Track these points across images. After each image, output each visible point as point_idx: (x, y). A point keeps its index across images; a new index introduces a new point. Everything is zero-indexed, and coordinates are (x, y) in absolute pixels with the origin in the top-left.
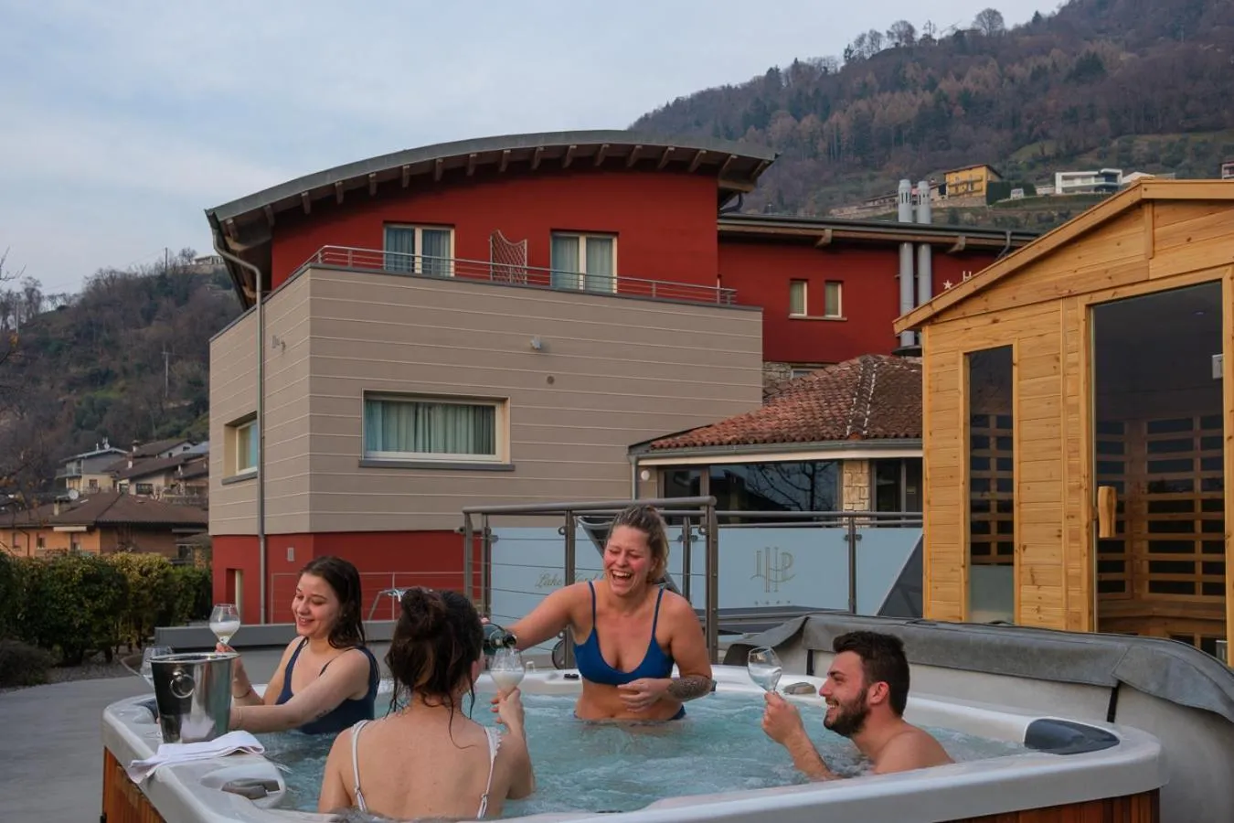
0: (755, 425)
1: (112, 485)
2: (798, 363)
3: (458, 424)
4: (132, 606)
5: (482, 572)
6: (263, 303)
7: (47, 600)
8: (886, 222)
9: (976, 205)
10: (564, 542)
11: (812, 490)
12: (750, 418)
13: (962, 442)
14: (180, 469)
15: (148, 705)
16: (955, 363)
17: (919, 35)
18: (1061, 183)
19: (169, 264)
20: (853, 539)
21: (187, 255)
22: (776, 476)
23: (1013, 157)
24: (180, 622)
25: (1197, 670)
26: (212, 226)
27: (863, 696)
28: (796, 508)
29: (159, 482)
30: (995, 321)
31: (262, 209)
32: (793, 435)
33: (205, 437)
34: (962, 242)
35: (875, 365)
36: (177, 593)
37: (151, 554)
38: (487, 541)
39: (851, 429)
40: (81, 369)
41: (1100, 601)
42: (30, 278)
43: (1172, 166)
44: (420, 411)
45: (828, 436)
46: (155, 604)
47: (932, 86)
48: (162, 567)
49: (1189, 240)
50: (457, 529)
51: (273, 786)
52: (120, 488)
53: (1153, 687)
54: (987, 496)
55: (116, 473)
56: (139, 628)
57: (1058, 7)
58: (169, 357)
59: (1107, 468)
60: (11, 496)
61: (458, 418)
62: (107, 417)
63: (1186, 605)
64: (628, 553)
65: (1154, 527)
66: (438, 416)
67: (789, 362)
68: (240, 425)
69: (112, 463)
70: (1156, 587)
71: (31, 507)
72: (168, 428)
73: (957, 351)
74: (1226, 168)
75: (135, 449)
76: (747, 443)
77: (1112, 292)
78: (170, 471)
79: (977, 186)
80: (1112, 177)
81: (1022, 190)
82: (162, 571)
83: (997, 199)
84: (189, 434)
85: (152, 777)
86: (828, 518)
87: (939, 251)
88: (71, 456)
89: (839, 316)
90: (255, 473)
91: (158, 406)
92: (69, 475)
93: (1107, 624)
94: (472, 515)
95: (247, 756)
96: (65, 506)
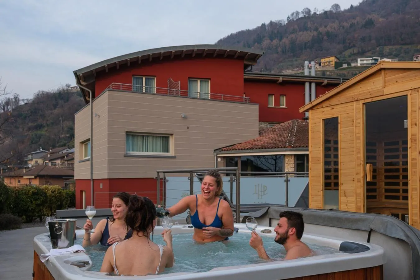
0: (256, 143)
1: (43, 162)
2: (271, 122)
3: (157, 143)
4: (49, 203)
5: (163, 192)
6: (92, 102)
7: (21, 200)
8: (300, 75)
9: (331, 69)
10: (190, 182)
11: (275, 165)
12: (255, 141)
13: (322, 149)
14: (65, 157)
15: (48, 236)
16: (320, 123)
17: (312, 13)
18: (359, 62)
19: (62, 89)
20: (287, 181)
21: (68, 86)
22: (263, 160)
23: (343, 54)
24: (65, 208)
25: (397, 225)
26: (75, 76)
27: (287, 232)
28: (270, 171)
29: (58, 162)
30: (333, 109)
31: (92, 70)
32: (269, 146)
33: (73, 147)
34: (326, 82)
35: (297, 123)
36: (64, 198)
37: (55, 186)
38: (165, 182)
39: (288, 145)
40: (32, 124)
41: (367, 202)
42: (16, 94)
43: (397, 56)
44: (144, 138)
45: (280, 147)
46: (56, 202)
47: (316, 29)
48: (59, 190)
49: (397, 82)
50: (155, 177)
51: (88, 263)
52: (46, 164)
53: (382, 231)
54: (330, 167)
55: (44, 159)
56: (51, 210)
57: (359, 3)
58: (62, 120)
59: (370, 158)
60: (8, 166)
61: (157, 141)
62: (41, 140)
63: (397, 203)
64: (209, 185)
65: (386, 177)
66: (150, 139)
67: (268, 122)
68: (85, 143)
69: (43, 155)
70: (387, 197)
71: (15, 170)
72: (62, 143)
73: (320, 118)
74: (415, 57)
75: (50, 151)
76: (253, 149)
77: (371, 99)
78: (62, 158)
79: (331, 63)
80: (376, 60)
81: (346, 64)
82: (59, 191)
83: (338, 67)
84: (68, 146)
85: (48, 260)
86: (281, 174)
87: (318, 85)
88: (29, 153)
89: (285, 106)
90: (90, 159)
91: (58, 136)
92: (29, 159)
93: (369, 210)
94: (160, 173)
95: (79, 253)
96: (27, 170)
